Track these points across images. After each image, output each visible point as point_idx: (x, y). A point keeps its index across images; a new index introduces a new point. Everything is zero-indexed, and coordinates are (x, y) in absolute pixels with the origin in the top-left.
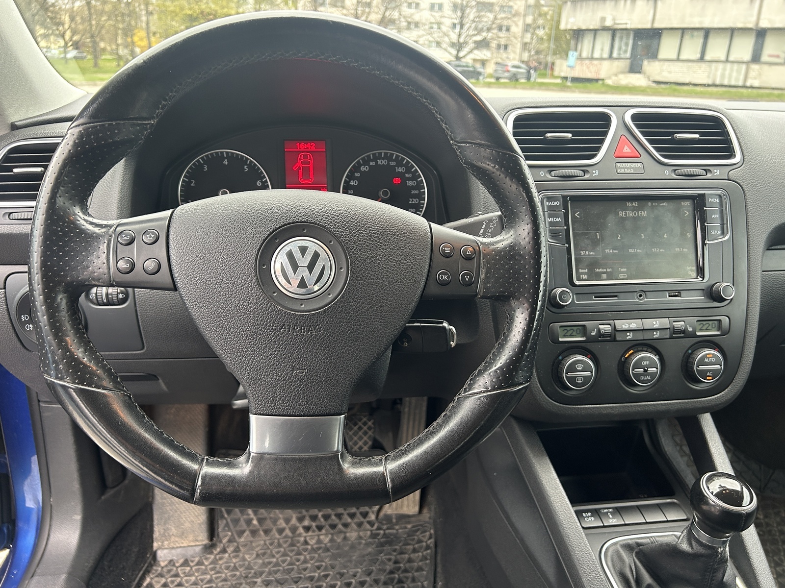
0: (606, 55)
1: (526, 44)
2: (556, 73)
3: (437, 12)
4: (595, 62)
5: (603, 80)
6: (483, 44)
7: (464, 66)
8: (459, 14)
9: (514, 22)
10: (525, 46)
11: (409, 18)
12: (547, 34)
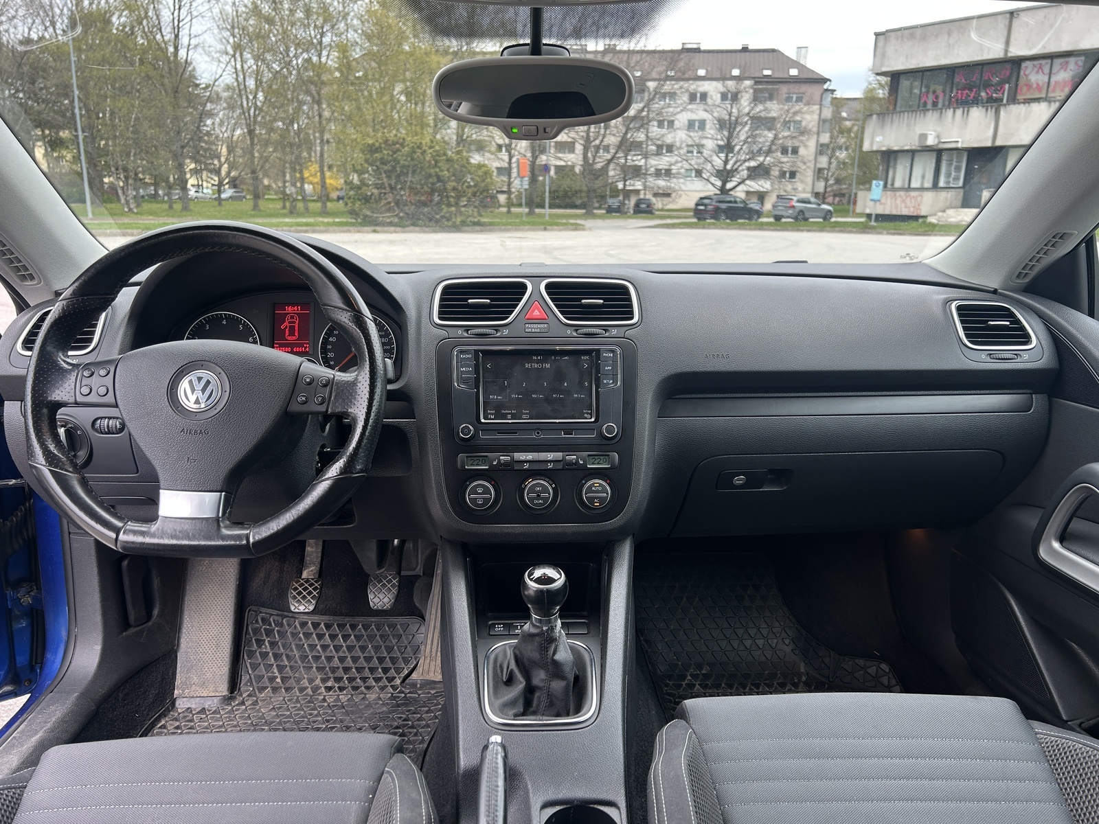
0: (928, 184)
1: (820, 170)
2: (858, 210)
3: (697, 132)
4: (913, 194)
5: (925, 217)
6: (759, 172)
7: (730, 202)
8: (726, 133)
9: (802, 141)
10: (819, 172)
11: (658, 139)
12: (849, 156)
